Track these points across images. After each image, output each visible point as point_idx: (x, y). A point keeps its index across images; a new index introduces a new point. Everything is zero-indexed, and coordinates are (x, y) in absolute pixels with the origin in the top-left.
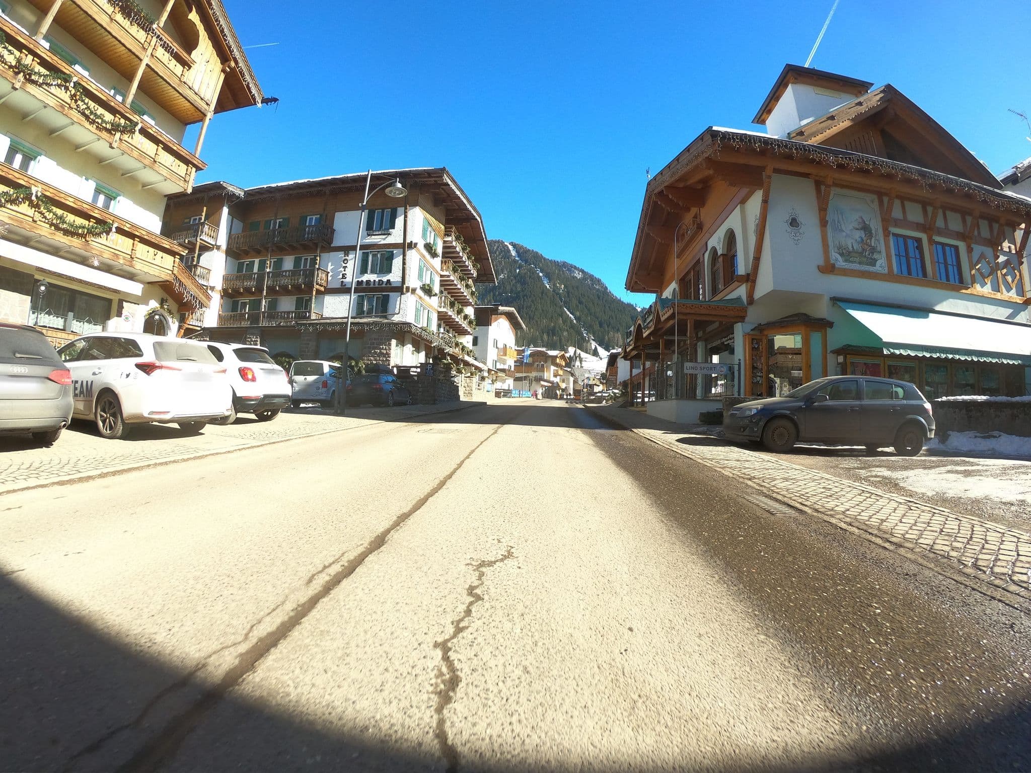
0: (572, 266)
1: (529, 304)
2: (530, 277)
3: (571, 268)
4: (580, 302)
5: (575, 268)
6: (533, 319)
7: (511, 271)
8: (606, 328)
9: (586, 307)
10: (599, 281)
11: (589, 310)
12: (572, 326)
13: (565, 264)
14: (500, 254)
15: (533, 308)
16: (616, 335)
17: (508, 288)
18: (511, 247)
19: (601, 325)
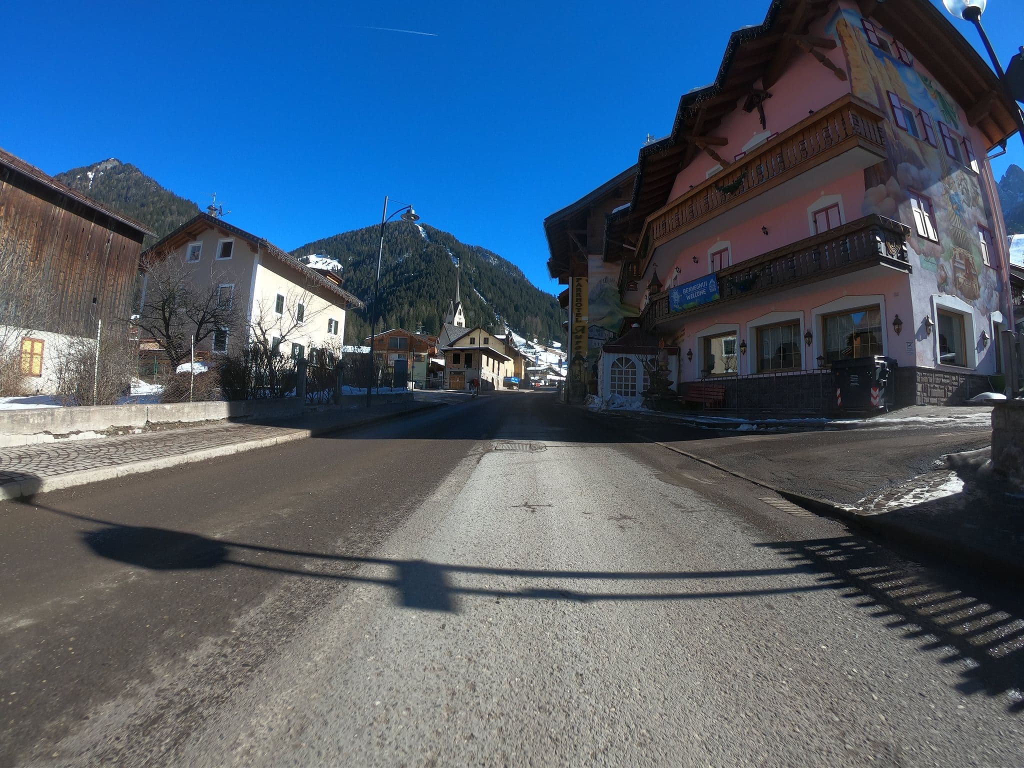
0: (486, 251)
1: (431, 282)
2: (437, 255)
3: (486, 253)
4: (494, 284)
5: (491, 254)
6: (434, 298)
7: (417, 250)
8: (523, 312)
9: (500, 289)
10: (516, 268)
11: (503, 292)
12: (482, 307)
13: (479, 250)
14: (408, 235)
15: (436, 286)
16: (535, 320)
17: (411, 267)
18: (420, 228)
19: (516, 308)
